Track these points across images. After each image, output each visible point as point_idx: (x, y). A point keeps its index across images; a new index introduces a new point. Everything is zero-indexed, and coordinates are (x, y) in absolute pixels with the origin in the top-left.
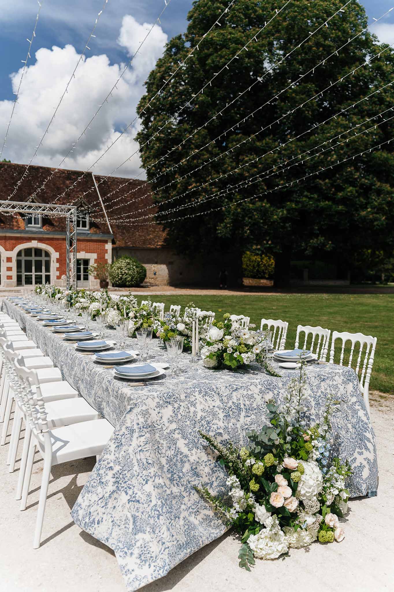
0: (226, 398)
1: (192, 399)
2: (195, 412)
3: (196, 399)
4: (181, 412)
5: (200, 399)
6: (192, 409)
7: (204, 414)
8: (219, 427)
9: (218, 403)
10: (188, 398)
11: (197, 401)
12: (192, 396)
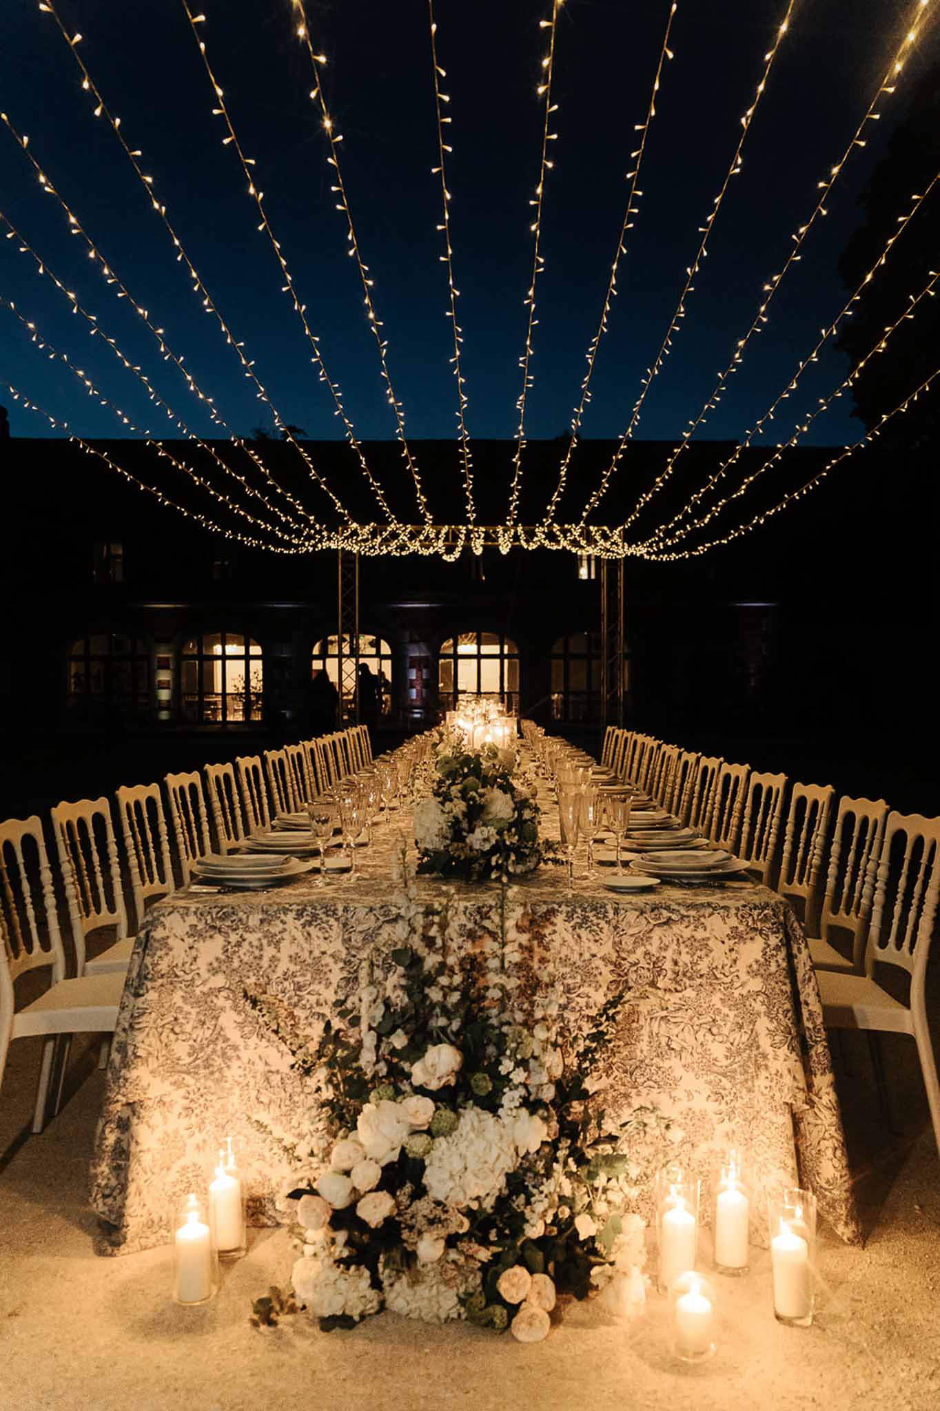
0: (360, 938)
1: (276, 927)
2: (273, 959)
3: (285, 930)
4: (241, 953)
5: (294, 932)
6: (269, 951)
7: (293, 968)
8: (322, 1001)
9: (337, 946)
10: (266, 924)
11: (285, 935)
12: (278, 922)
